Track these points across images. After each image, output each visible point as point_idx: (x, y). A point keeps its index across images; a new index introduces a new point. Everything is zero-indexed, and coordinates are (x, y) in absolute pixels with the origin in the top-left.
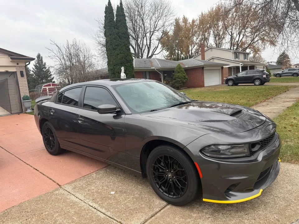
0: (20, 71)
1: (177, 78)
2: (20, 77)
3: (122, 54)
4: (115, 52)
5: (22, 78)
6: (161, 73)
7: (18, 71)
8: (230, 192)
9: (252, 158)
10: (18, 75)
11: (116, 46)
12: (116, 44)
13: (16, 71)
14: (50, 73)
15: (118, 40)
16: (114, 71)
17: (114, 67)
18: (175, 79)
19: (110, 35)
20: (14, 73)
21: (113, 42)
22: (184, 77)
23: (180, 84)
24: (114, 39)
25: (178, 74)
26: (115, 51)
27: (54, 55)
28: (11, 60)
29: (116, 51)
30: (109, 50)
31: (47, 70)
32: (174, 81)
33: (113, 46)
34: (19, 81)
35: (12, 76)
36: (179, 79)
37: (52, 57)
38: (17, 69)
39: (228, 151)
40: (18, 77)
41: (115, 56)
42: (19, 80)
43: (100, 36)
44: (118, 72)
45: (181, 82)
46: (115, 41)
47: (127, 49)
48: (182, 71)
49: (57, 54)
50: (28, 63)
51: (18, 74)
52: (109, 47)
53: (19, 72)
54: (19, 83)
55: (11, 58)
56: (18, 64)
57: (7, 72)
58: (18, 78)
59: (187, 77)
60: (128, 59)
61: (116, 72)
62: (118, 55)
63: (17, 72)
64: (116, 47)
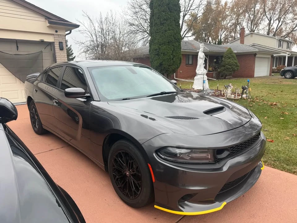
0: (60, 42)
1: (227, 65)
2: (59, 50)
3: (171, 31)
4: (162, 28)
5: (61, 52)
6: (207, 58)
7: (56, 41)
8: (186, 202)
9: (217, 166)
10: (56, 48)
11: (165, 20)
12: (165, 17)
13: (54, 41)
14: (71, 52)
15: (167, 13)
16: (158, 52)
17: (160, 46)
18: (224, 66)
19: (159, 6)
20: (51, 44)
21: (161, 16)
22: (236, 64)
23: (230, 73)
24: (163, 11)
25: (229, 60)
26: (162, 26)
27: (85, 29)
28: (49, 25)
29: (164, 26)
30: (155, 25)
31: (69, 48)
32: (223, 68)
33: (161, 20)
34: (57, 56)
35: (49, 48)
36: (229, 65)
37: (82, 31)
38: (55, 39)
39: (187, 154)
40: (56, 50)
41: (162, 33)
42: (57, 54)
43: (127, 13)
44: (164, 54)
45: (231, 70)
46: (164, 13)
47: (177, 25)
48: (233, 57)
49: (88, 29)
50: (69, 32)
51: (56, 45)
52: (156, 22)
53: (58, 43)
54: (57, 58)
55: (50, 23)
56: (56, 32)
57: (42, 42)
58: (56, 52)
59: (239, 64)
60: (176, 38)
61: (162, 53)
62: (166, 31)
63: (55, 43)
64: (164, 22)
